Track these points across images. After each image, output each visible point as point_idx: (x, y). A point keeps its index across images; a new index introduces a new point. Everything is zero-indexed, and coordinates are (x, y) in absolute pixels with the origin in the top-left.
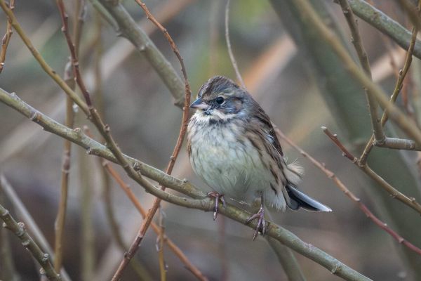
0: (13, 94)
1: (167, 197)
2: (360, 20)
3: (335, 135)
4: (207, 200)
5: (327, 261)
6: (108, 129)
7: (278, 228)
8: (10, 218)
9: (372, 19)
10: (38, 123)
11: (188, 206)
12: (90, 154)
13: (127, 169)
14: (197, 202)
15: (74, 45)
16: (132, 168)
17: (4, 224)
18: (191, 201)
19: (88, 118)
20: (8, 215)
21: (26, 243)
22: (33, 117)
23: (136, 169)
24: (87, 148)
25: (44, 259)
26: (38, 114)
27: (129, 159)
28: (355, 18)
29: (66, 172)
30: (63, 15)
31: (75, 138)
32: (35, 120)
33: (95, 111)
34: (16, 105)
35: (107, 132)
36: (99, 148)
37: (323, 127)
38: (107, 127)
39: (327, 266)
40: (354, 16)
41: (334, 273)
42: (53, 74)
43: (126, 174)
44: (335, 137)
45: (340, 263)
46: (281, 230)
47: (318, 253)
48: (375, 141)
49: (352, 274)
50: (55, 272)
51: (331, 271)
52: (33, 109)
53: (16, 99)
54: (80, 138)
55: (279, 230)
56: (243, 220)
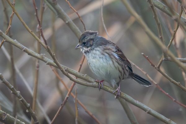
0: (15, 40)
1: (79, 82)
2: (157, 9)
3: (147, 56)
4: (95, 83)
5: (145, 108)
6: (54, 55)
7: (124, 94)
8: (14, 89)
9: (163, 9)
10: (26, 52)
11: (87, 86)
12: (47, 64)
13: (62, 71)
14: (91, 84)
15: (40, 20)
16: (64, 70)
17: (12, 92)
18: (88, 83)
19: (46, 50)
20: (13, 88)
21: (21, 100)
22: (24, 50)
23: (66, 71)
24: (46, 62)
25: (28, 106)
26: (25, 48)
27: (62, 66)
28: (155, 8)
29: (37, 69)
30: (35, 8)
31: (41, 58)
32: (24, 51)
33: (49, 47)
34: (16, 44)
35: (54, 56)
36: (51, 62)
37: (142, 53)
38: (54, 54)
39: (145, 110)
40: (154, 7)
41: (147, 113)
42: (31, 32)
43: (62, 73)
44: (147, 57)
45: (150, 109)
46: (126, 95)
47: (141, 105)
48: (164, 59)
49: (155, 113)
50: (33, 111)
51: (146, 112)
52: (23, 46)
53: (16, 42)
54: (43, 58)
55: (125, 95)
56: (110, 91)
